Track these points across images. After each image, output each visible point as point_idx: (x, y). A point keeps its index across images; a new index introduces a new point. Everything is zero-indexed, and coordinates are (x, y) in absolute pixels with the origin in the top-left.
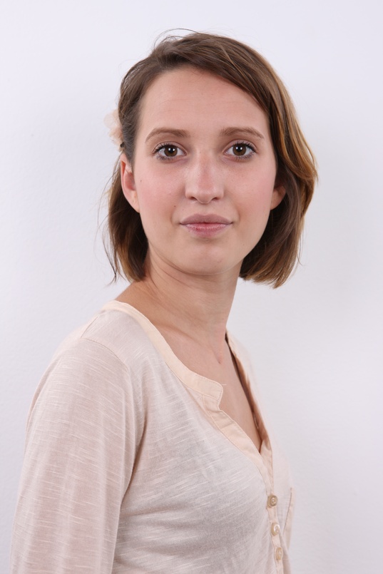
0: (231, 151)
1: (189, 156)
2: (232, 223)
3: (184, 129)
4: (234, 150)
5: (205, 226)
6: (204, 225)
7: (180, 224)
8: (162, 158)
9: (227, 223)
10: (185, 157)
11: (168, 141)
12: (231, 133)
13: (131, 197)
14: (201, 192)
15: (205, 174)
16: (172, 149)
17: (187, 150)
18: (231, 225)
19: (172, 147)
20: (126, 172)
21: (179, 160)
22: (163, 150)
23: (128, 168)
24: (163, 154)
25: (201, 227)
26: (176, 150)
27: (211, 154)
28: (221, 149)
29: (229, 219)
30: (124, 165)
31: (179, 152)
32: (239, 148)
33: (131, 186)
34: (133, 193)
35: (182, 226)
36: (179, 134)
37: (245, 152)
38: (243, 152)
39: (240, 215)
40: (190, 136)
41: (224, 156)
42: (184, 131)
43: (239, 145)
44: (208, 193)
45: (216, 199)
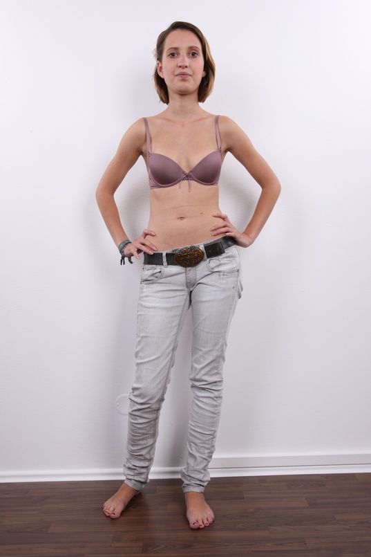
0: (191, 54)
1: (179, 56)
3: (178, 47)
5: (183, 76)
7: (176, 76)
8: (171, 58)
10: (177, 56)
11: (172, 52)
12: (191, 48)
13: (160, 74)
14: (182, 64)
16: (173, 54)
17: (178, 54)
18: (191, 76)
20: (159, 67)
21: (175, 57)
23: (160, 65)
24: (171, 56)
26: (175, 55)
27: (185, 55)
28: (188, 54)
29: (190, 74)
32: (193, 54)
33: (160, 71)
34: (162, 73)
36: (176, 49)
37: (195, 55)
39: (193, 73)
40: (179, 50)
41: (189, 56)
43: (193, 52)
45: (186, 67)
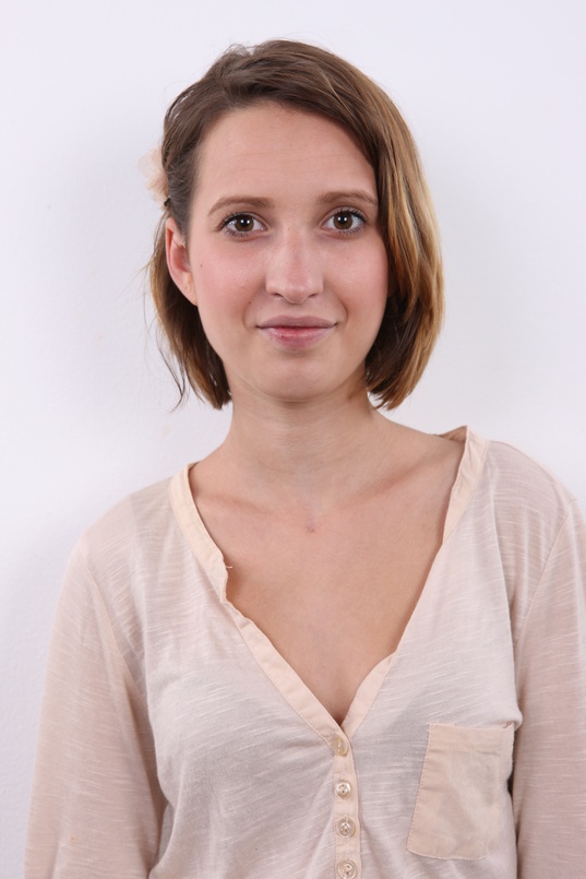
0: (331, 223)
1: (271, 231)
2: (336, 324)
3: (265, 196)
4: (335, 221)
5: (295, 333)
6: (293, 331)
7: (258, 327)
8: (233, 233)
9: (326, 326)
10: (266, 233)
11: (241, 211)
12: (332, 200)
13: (183, 283)
14: (291, 287)
15: (296, 262)
16: (245, 221)
18: (334, 328)
19: (246, 217)
20: (173, 245)
21: (257, 238)
22: (233, 222)
23: (178, 239)
24: (234, 229)
25: (289, 334)
26: (252, 222)
27: (304, 232)
29: (332, 319)
30: (171, 234)
31: (257, 226)
32: (342, 219)
33: (183, 265)
34: (186, 276)
35: (260, 331)
36: (258, 202)
37: (351, 225)
38: (350, 223)
39: (347, 313)
40: (274, 206)
41: (322, 232)
42: (266, 200)
43: (342, 214)
44: (302, 289)
45: (312, 296)
